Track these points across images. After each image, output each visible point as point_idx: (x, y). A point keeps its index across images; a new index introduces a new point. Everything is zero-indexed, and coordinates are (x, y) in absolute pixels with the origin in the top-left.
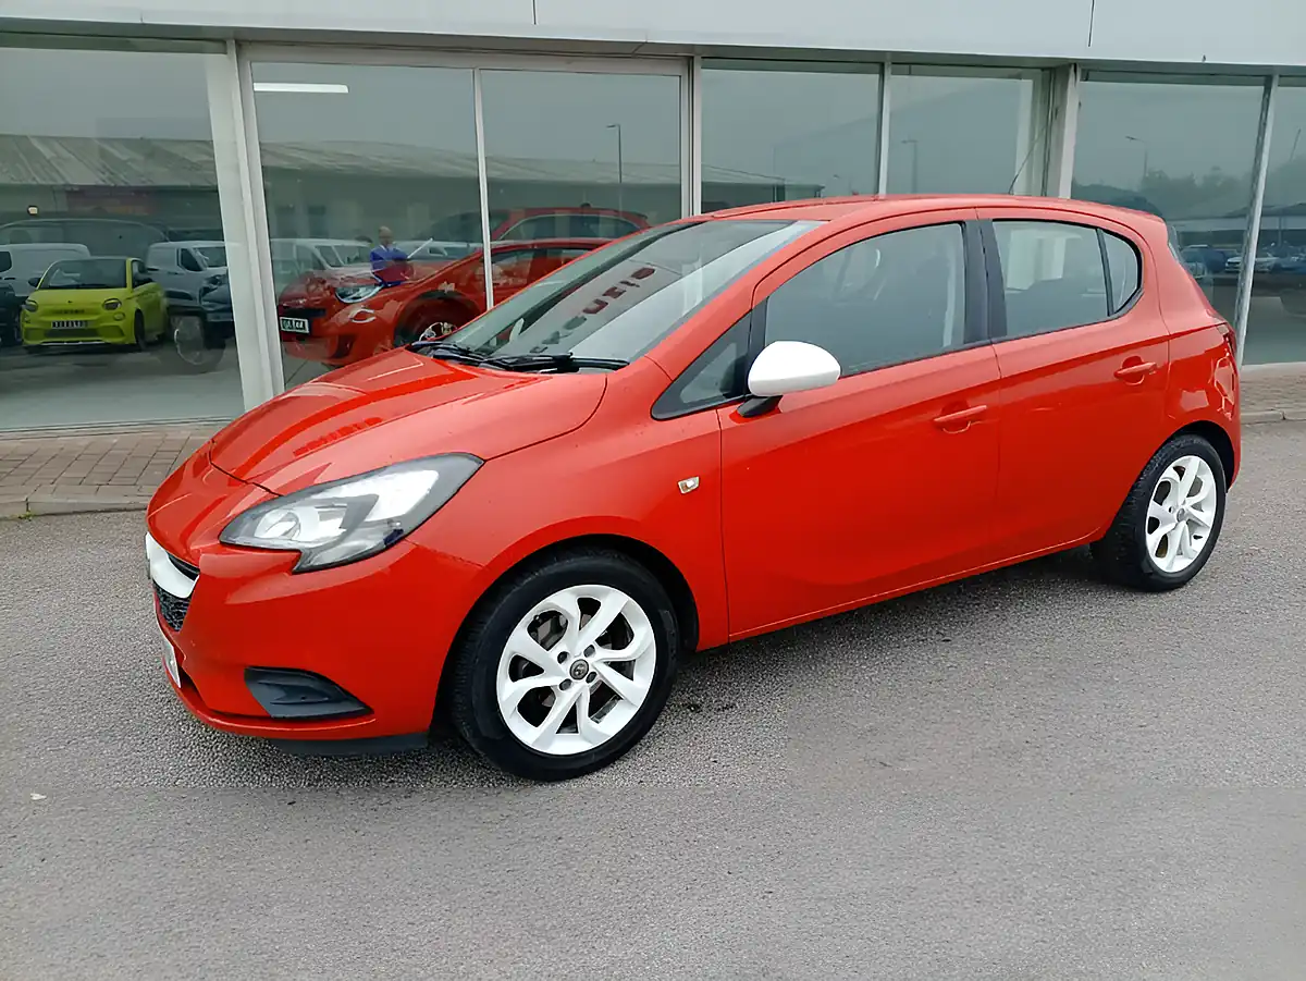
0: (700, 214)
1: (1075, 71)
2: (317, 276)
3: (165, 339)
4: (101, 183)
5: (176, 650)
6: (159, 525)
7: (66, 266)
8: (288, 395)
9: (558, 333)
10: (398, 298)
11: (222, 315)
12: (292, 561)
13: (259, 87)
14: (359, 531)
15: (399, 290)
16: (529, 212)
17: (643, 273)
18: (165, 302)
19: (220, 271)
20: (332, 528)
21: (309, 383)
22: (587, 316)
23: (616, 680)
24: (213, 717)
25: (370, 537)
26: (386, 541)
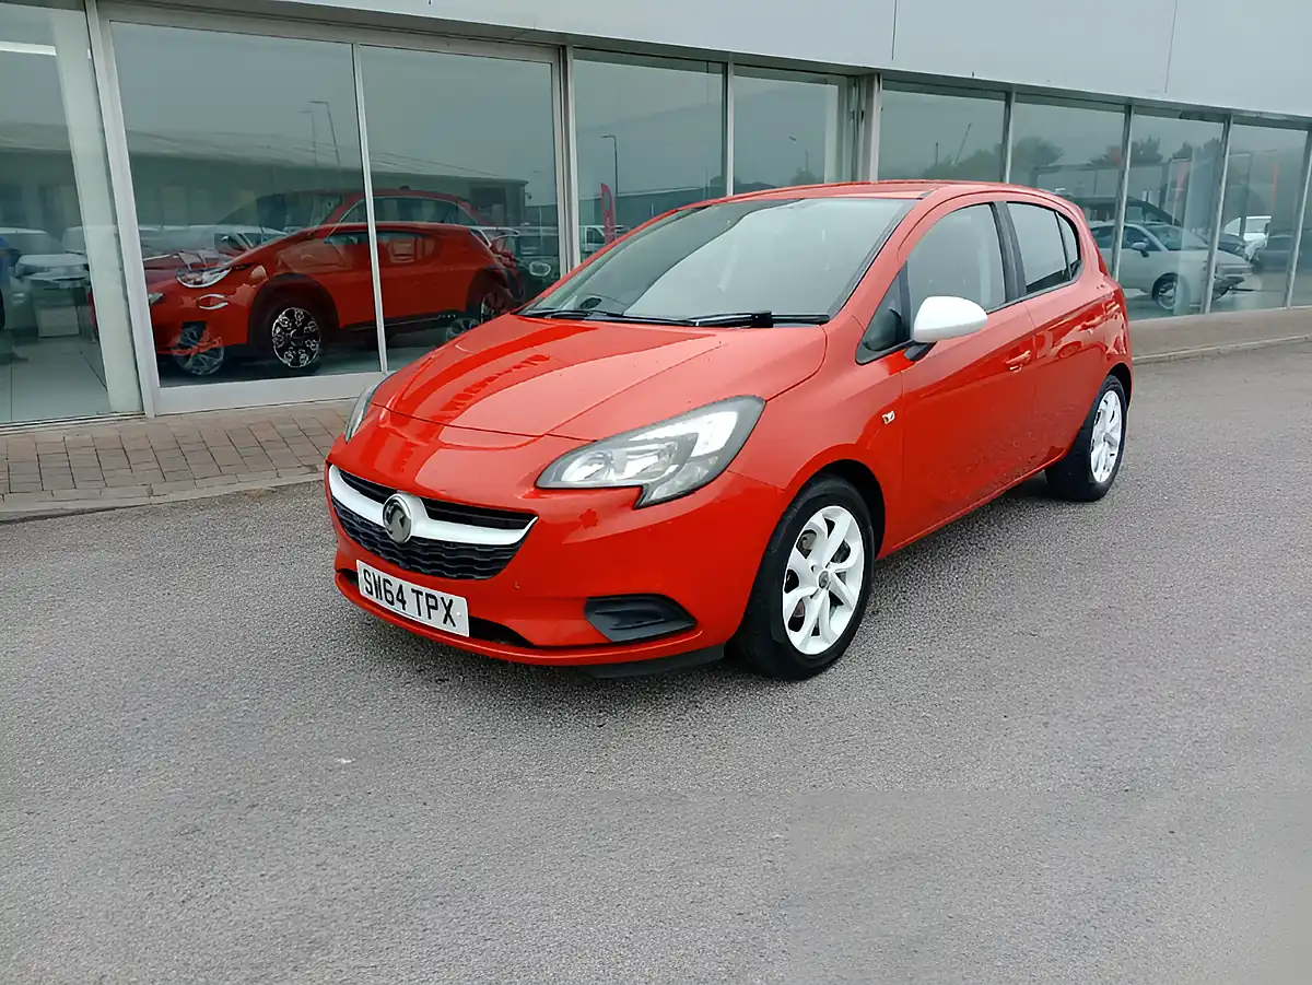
1: (878, 80)
12: (635, 497)
14: (688, 465)
26: (712, 473)
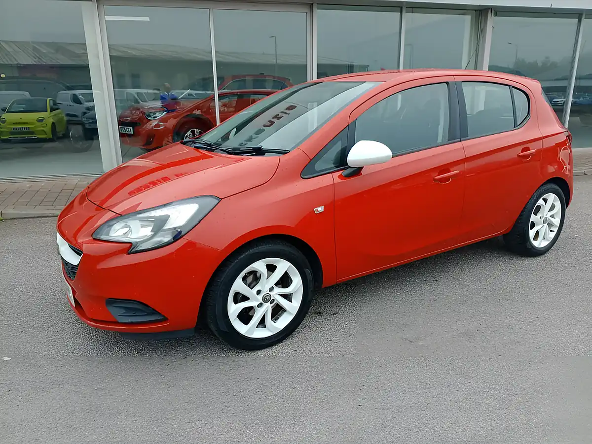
0: (316, 79)
1: (491, 12)
2: (136, 106)
3: (66, 136)
4: (35, 63)
5: (72, 289)
6: (63, 228)
7: (19, 102)
8: (125, 165)
9: (252, 136)
10: (174, 117)
11: (92, 125)
12: (129, 248)
13: (108, 18)
14: (160, 233)
15: (174, 114)
16: (234, 77)
17: (291, 108)
18: (65, 118)
19: (91, 104)
20: (147, 231)
21: (135, 159)
22: (265, 128)
23: (283, 302)
24: (91, 321)
25: (166, 236)
26: (174, 238)
